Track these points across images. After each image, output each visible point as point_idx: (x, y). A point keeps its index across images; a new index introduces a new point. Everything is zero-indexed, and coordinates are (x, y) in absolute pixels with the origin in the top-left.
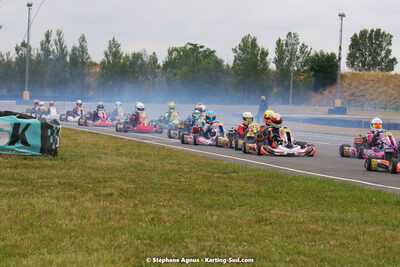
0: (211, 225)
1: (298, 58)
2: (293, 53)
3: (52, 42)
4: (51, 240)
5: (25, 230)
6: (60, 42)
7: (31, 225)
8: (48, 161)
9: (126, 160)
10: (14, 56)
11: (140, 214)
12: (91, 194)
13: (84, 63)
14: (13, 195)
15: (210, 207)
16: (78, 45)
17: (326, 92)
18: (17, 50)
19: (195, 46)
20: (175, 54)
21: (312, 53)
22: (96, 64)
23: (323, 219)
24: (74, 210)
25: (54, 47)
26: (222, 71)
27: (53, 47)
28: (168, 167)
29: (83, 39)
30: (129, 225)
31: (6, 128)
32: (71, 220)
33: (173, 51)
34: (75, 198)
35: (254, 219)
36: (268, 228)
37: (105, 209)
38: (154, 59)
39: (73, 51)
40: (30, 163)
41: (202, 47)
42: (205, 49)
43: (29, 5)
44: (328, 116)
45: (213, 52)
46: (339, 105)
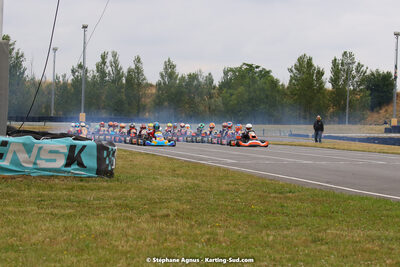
0: (267, 245)
1: (354, 77)
2: (348, 72)
3: (108, 64)
4: (107, 261)
5: (81, 251)
6: (115, 63)
7: (87, 246)
8: (104, 183)
9: (182, 181)
10: (70, 78)
11: (196, 235)
12: (147, 216)
13: (139, 84)
14: (69, 216)
15: (266, 227)
16: (133, 67)
17: (382, 111)
18: (73, 71)
19: (251, 66)
20: (230, 74)
21: (368, 73)
22: (151, 85)
23: (379, 238)
24: (130, 232)
25: (110, 68)
26: (278, 91)
27: (108, 69)
28: (224, 187)
29: (138, 60)
30: (185, 246)
31: (62, 151)
32: (127, 242)
33: (228, 71)
34: (131, 219)
35: (310, 238)
36: (323, 248)
37: (160, 230)
38: (210, 79)
39: (129, 72)
40: (86, 184)
41: (257, 67)
42: (260, 69)
43: (85, 27)
44: (385, 135)
45: (269, 72)
46: (396, 124)
